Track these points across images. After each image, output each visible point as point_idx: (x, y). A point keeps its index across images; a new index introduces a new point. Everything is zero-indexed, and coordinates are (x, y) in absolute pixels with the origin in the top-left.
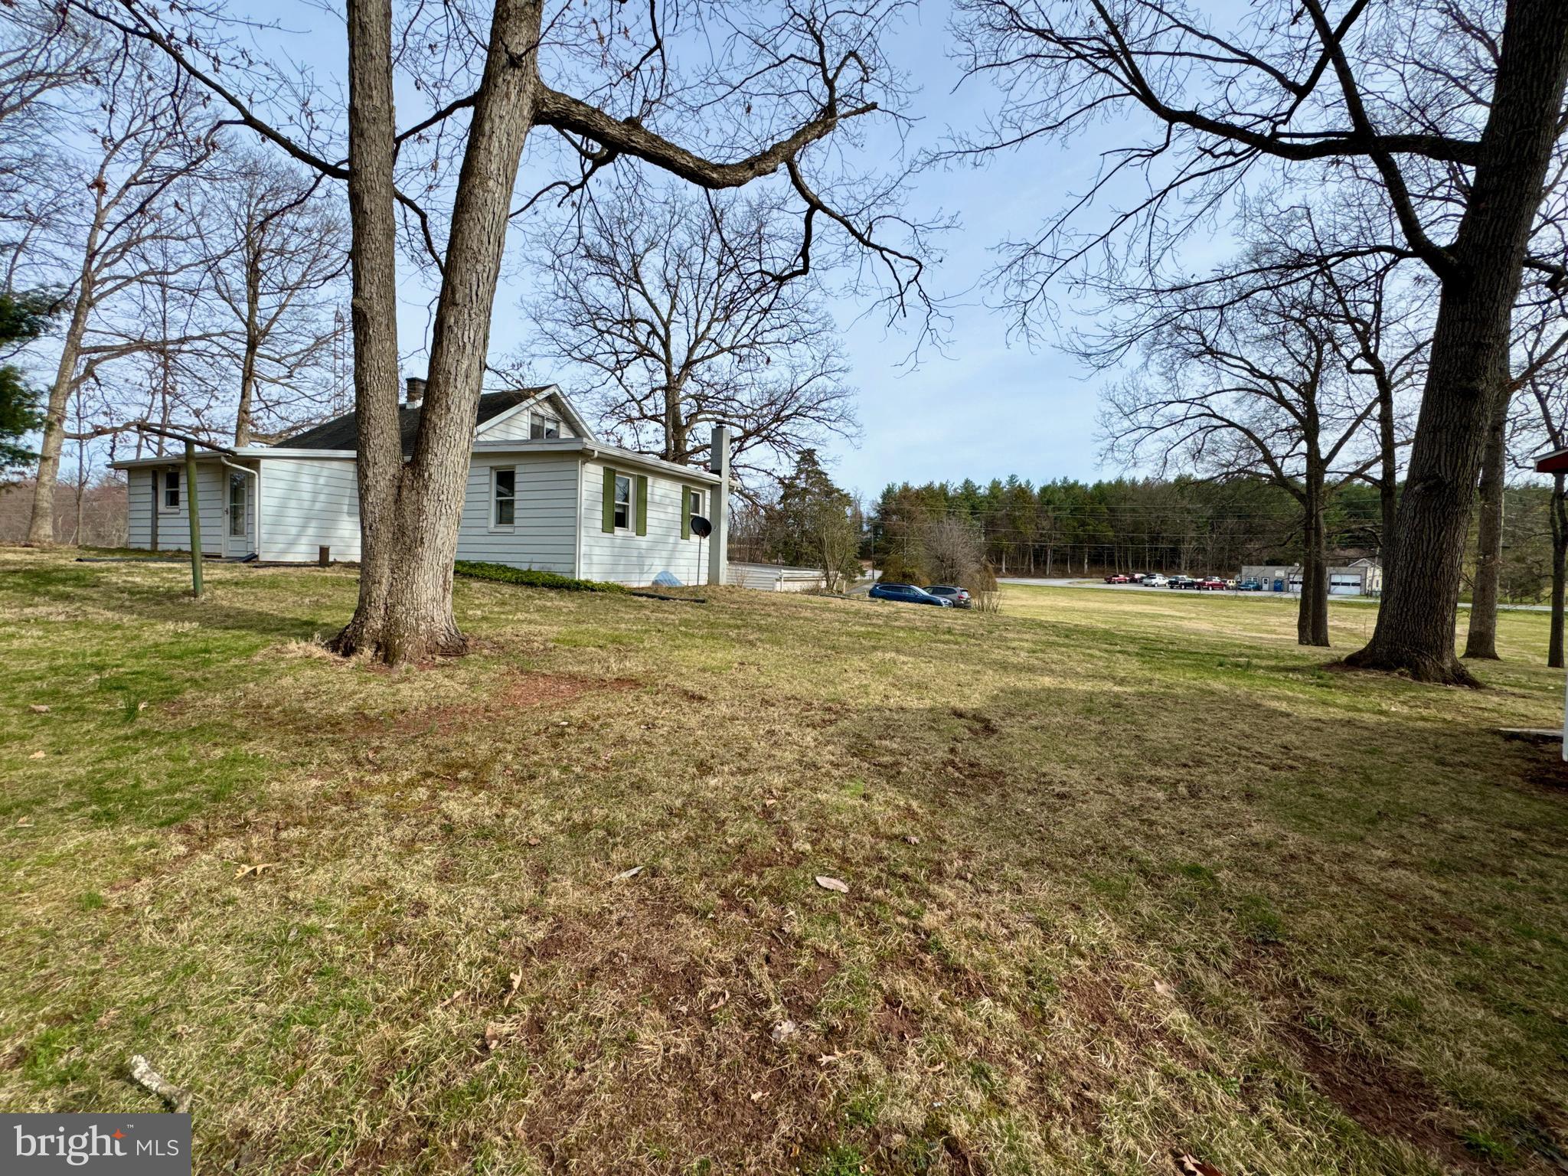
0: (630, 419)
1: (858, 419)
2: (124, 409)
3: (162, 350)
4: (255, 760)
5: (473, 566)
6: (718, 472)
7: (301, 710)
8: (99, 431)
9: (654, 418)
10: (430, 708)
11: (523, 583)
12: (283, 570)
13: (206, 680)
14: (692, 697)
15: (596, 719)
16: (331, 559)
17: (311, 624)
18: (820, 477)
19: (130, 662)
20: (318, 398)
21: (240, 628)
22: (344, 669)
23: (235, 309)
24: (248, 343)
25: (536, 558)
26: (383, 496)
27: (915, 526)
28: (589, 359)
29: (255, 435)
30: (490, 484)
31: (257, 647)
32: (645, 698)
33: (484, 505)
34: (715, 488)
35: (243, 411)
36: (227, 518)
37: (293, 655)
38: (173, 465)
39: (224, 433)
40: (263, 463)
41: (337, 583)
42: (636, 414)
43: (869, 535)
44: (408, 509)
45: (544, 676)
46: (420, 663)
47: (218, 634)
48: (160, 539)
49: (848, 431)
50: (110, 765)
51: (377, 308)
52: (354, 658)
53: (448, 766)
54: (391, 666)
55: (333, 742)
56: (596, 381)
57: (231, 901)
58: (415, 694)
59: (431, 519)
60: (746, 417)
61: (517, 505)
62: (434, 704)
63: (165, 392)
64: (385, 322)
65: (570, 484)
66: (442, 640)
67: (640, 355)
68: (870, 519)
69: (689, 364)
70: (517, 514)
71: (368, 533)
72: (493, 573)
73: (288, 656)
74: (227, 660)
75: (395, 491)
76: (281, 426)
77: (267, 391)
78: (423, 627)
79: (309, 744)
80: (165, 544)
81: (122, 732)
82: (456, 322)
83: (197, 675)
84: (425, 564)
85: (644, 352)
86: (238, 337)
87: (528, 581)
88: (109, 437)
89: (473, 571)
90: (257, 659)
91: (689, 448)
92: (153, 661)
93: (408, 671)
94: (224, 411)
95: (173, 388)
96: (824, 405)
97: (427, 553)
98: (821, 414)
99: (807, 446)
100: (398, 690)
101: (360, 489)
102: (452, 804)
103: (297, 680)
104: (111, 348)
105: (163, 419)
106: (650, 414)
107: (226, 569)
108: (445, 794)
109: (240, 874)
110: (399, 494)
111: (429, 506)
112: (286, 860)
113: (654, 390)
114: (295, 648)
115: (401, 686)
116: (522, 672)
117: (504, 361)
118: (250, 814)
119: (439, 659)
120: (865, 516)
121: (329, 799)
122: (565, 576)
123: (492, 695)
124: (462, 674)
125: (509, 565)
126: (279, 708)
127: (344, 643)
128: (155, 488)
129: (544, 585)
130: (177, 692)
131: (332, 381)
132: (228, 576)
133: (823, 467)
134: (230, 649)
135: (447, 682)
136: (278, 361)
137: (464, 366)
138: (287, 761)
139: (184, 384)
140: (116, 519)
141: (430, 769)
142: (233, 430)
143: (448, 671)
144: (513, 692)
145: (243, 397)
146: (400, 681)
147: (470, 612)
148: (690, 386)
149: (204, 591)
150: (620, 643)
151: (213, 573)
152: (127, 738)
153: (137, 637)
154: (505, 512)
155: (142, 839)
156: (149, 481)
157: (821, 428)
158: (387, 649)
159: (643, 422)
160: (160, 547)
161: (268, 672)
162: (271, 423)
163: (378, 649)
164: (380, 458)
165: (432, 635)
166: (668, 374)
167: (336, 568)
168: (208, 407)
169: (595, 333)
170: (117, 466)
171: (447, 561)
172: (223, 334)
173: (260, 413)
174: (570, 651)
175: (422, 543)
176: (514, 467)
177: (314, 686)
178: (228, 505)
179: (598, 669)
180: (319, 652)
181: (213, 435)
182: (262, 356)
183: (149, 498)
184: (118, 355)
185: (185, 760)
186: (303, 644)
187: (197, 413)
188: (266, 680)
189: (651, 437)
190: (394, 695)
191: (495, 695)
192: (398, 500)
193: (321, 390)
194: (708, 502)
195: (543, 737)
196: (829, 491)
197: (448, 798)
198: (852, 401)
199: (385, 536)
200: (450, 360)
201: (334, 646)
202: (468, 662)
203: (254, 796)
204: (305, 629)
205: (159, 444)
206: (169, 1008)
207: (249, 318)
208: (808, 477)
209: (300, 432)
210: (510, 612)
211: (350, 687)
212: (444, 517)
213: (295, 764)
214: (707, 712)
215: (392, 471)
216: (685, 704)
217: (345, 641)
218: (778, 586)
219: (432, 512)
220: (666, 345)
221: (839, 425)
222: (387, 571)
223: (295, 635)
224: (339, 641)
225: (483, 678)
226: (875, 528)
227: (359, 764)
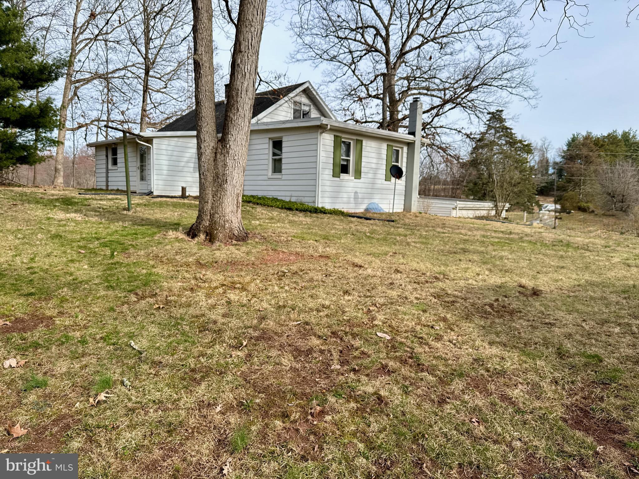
0: (360, 99)
1: (536, 83)
2: (90, 112)
3: (105, 78)
4: (158, 274)
5: (260, 198)
6: (413, 133)
7: (175, 259)
8: (80, 126)
9: (376, 97)
10: (228, 262)
11: (286, 208)
12: (164, 199)
13: (137, 245)
14: (355, 265)
15: (302, 271)
16: (187, 194)
17: (178, 224)
18: (507, 132)
19: (109, 237)
20: (180, 99)
21: (148, 225)
22: (192, 244)
23: (139, 51)
24: (145, 70)
25: (294, 194)
26: (208, 157)
27: (592, 168)
28: (333, 58)
29: (150, 123)
30: (269, 148)
31: (156, 233)
32: (330, 264)
33: (266, 162)
34: (410, 145)
35: (144, 110)
36: (139, 171)
37: (170, 237)
38: (114, 144)
39: (135, 123)
40: (155, 141)
41: (190, 206)
42: (363, 95)
43: (554, 177)
44: (220, 164)
45: (283, 252)
46: (226, 243)
47: (139, 227)
48: (110, 184)
49: (526, 95)
50: (108, 272)
51: (205, 59)
52: (196, 239)
53: (232, 283)
54: (212, 244)
55: (187, 271)
56: (339, 73)
57: (153, 314)
58: (222, 255)
59: (230, 169)
60: (445, 89)
61: (284, 161)
62: (230, 260)
63: (108, 102)
64: (208, 66)
65: (313, 147)
66: (236, 232)
67: (368, 51)
68: (556, 163)
69: (402, 54)
70: (284, 167)
71: (202, 177)
72: (269, 202)
73: (169, 237)
74: (144, 238)
75: (213, 155)
76: (161, 117)
77: (154, 97)
78: (227, 226)
79: (178, 271)
80: (113, 186)
81: (110, 262)
82: (241, 61)
83: (134, 243)
84: (228, 193)
85: (371, 49)
86: (140, 66)
87: (288, 207)
88: (84, 129)
89: (259, 201)
90: (156, 238)
91: (400, 116)
92: (116, 237)
93: (219, 246)
94: (135, 112)
95: (112, 100)
96: (506, 76)
97: (228, 187)
98: (504, 83)
99: (493, 109)
100: (215, 254)
101: (198, 154)
102: (232, 295)
103: (172, 247)
104: (84, 80)
105: (108, 117)
106: (374, 94)
107: (140, 199)
108: (229, 291)
109: (155, 307)
110: (216, 157)
111: (230, 162)
112: (170, 306)
113: (376, 76)
114: (172, 234)
115: (215, 252)
116: (272, 250)
117: (270, 75)
118: (157, 291)
119: (234, 242)
120: (551, 161)
121: (185, 289)
122: (310, 205)
123: (256, 258)
124: (244, 249)
125: (279, 198)
126: (166, 258)
127: (192, 232)
128: (107, 156)
129: (297, 210)
130: (127, 249)
131: (186, 88)
132: (141, 202)
133: (507, 124)
134: (145, 233)
135: (236, 251)
136: (160, 79)
137: (245, 85)
138: (169, 276)
139: (116, 96)
140: (85, 174)
141: (225, 283)
142: (139, 121)
143: (237, 247)
144: (266, 257)
145: (143, 102)
146: (215, 250)
147: (253, 222)
148: (402, 71)
149: (132, 208)
150: (328, 239)
151: (135, 200)
152: (112, 264)
153: (108, 227)
154: (277, 166)
155: (122, 295)
156: (104, 153)
157: (504, 93)
158: (211, 236)
159: (368, 100)
160: (110, 188)
161: (161, 243)
162: (156, 116)
163: (207, 235)
164: (207, 138)
165: (231, 230)
166: (387, 63)
167: (190, 198)
168: (128, 109)
169: (336, 40)
170: (90, 145)
171: (239, 192)
172: (133, 65)
173: (152, 111)
174: (300, 242)
175: (227, 182)
176: (282, 137)
177: (180, 250)
178: (139, 164)
179: (311, 251)
180: (181, 236)
181: (130, 125)
182: (152, 77)
183: (104, 162)
184: (87, 83)
185: (133, 273)
186: (174, 232)
187: (123, 113)
188: (160, 246)
189: (374, 110)
190: (213, 255)
191: (258, 259)
192: (215, 160)
193: (182, 94)
194: (405, 155)
195: (276, 276)
196: (512, 141)
197: (230, 293)
198: (530, 70)
199: (210, 179)
200: (238, 83)
201: (188, 234)
202: (248, 244)
203: (158, 286)
204: (175, 226)
205: (106, 132)
206: (138, 335)
207: (146, 55)
208: (496, 132)
209: (171, 121)
210: (274, 223)
211: (194, 251)
212: (236, 168)
213: (172, 277)
214: (361, 272)
215: (212, 144)
216: (350, 268)
217: (192, 231)
218: (454, 213)
219: (231, 166)
220: (386, 42)
221: (520, 90)
222: (211, 196)
223: (172, 229)
224: (190, 231)
225: (253, 251)
226: (560, 172)
227: (197, 279)
